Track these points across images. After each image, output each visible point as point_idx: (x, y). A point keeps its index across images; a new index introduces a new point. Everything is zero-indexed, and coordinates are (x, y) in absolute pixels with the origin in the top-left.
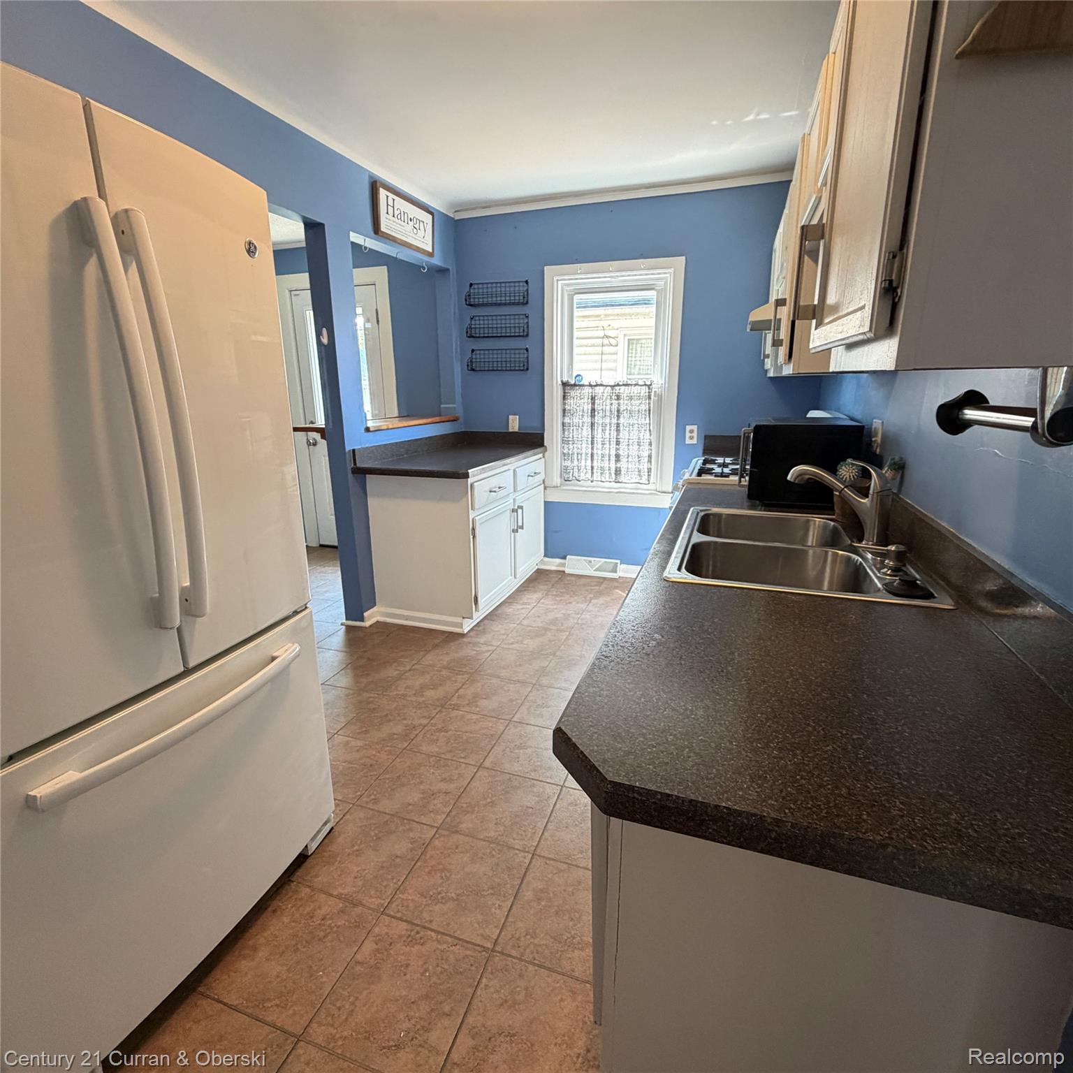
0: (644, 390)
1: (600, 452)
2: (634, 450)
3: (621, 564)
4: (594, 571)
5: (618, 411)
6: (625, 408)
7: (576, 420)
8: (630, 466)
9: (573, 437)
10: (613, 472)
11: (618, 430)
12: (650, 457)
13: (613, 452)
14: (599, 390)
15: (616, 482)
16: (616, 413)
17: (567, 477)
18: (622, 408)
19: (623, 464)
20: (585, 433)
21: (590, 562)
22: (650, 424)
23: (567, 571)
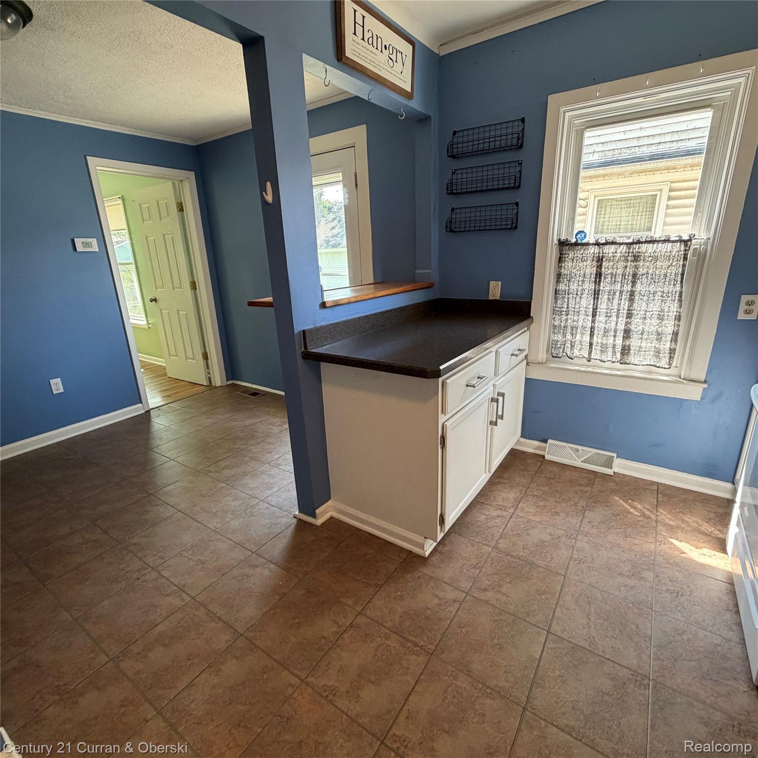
0: (678, 248)
1: (602, 326)
2: (652, 325)
3: (617, 457)
4: (582, 462)
5: (635, 275)
6: (644, 272)
7: (574, 287)
8: (644, 345)
9: (568, 308)
10: (619, 349)
11: (631, 299)
12: (675, 334)
13: (621, 327)
14: (609, 250)
15: (621, 363)
16: (630, 278)
17: (554, 353)
18: (641, 271)
19: (634, 342)
20: (584, 302)
21: (577, 450)
22: (681, 293)
23: (548, 457)
